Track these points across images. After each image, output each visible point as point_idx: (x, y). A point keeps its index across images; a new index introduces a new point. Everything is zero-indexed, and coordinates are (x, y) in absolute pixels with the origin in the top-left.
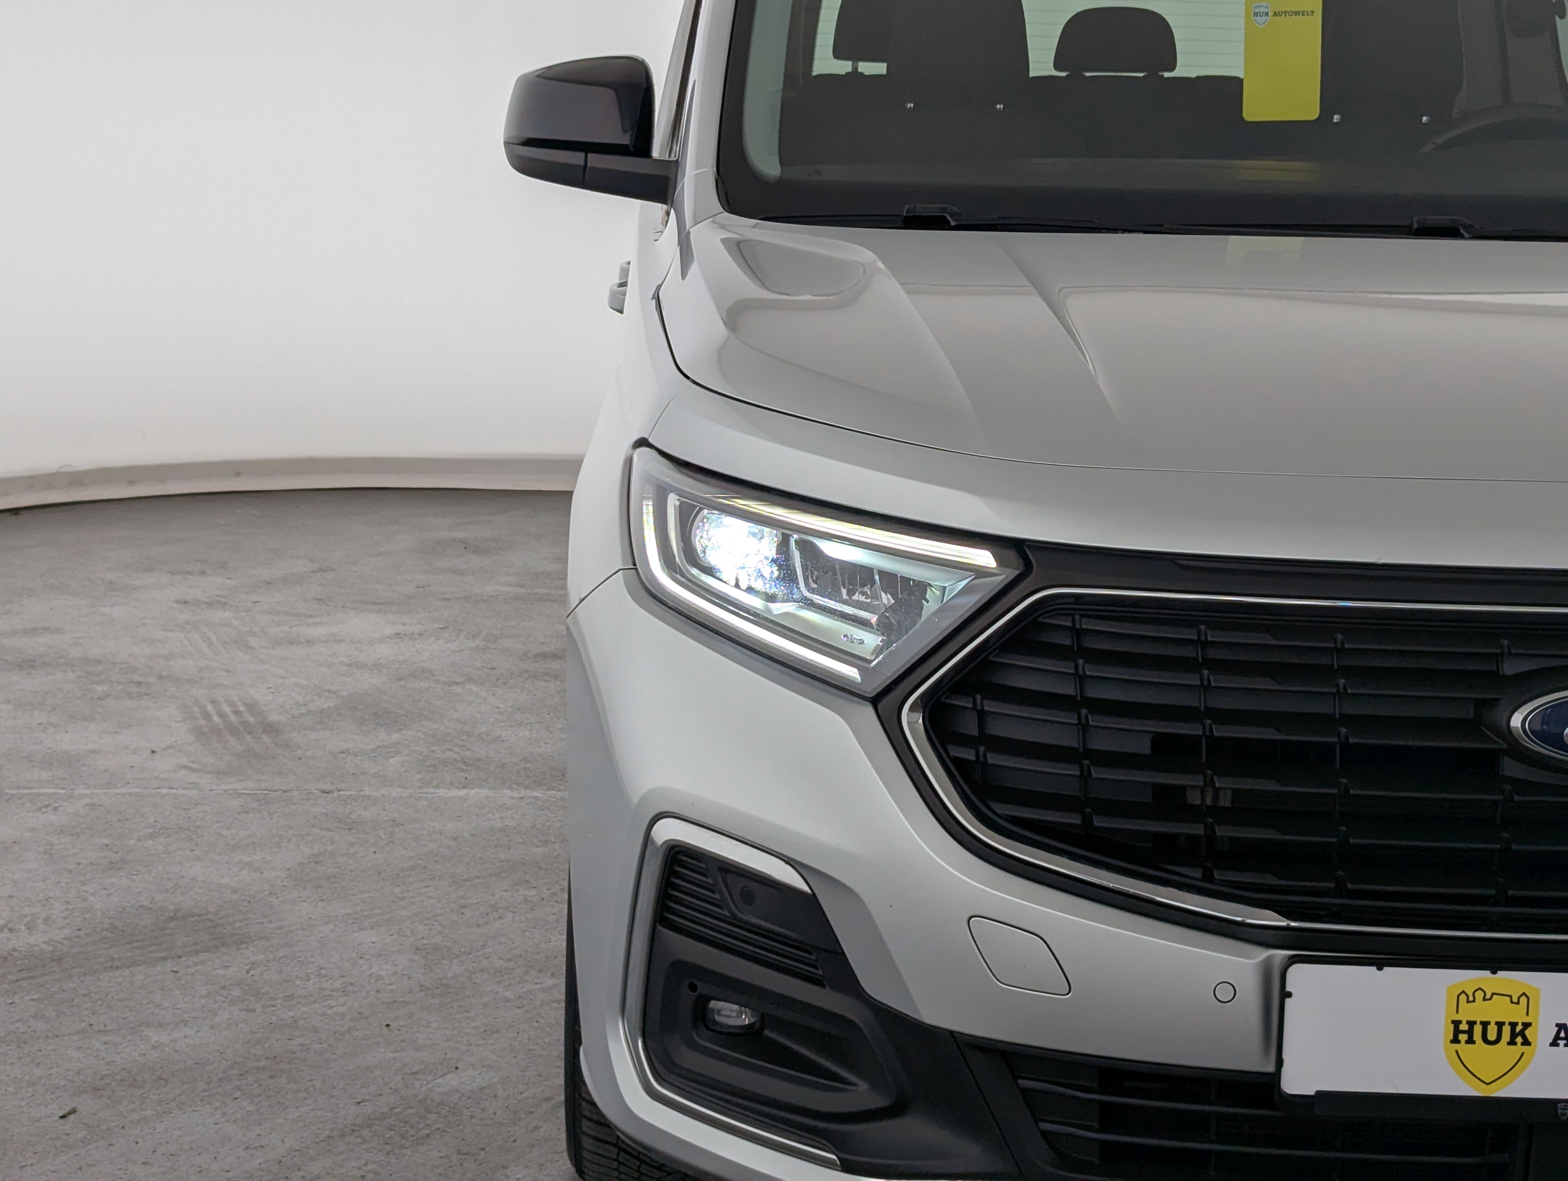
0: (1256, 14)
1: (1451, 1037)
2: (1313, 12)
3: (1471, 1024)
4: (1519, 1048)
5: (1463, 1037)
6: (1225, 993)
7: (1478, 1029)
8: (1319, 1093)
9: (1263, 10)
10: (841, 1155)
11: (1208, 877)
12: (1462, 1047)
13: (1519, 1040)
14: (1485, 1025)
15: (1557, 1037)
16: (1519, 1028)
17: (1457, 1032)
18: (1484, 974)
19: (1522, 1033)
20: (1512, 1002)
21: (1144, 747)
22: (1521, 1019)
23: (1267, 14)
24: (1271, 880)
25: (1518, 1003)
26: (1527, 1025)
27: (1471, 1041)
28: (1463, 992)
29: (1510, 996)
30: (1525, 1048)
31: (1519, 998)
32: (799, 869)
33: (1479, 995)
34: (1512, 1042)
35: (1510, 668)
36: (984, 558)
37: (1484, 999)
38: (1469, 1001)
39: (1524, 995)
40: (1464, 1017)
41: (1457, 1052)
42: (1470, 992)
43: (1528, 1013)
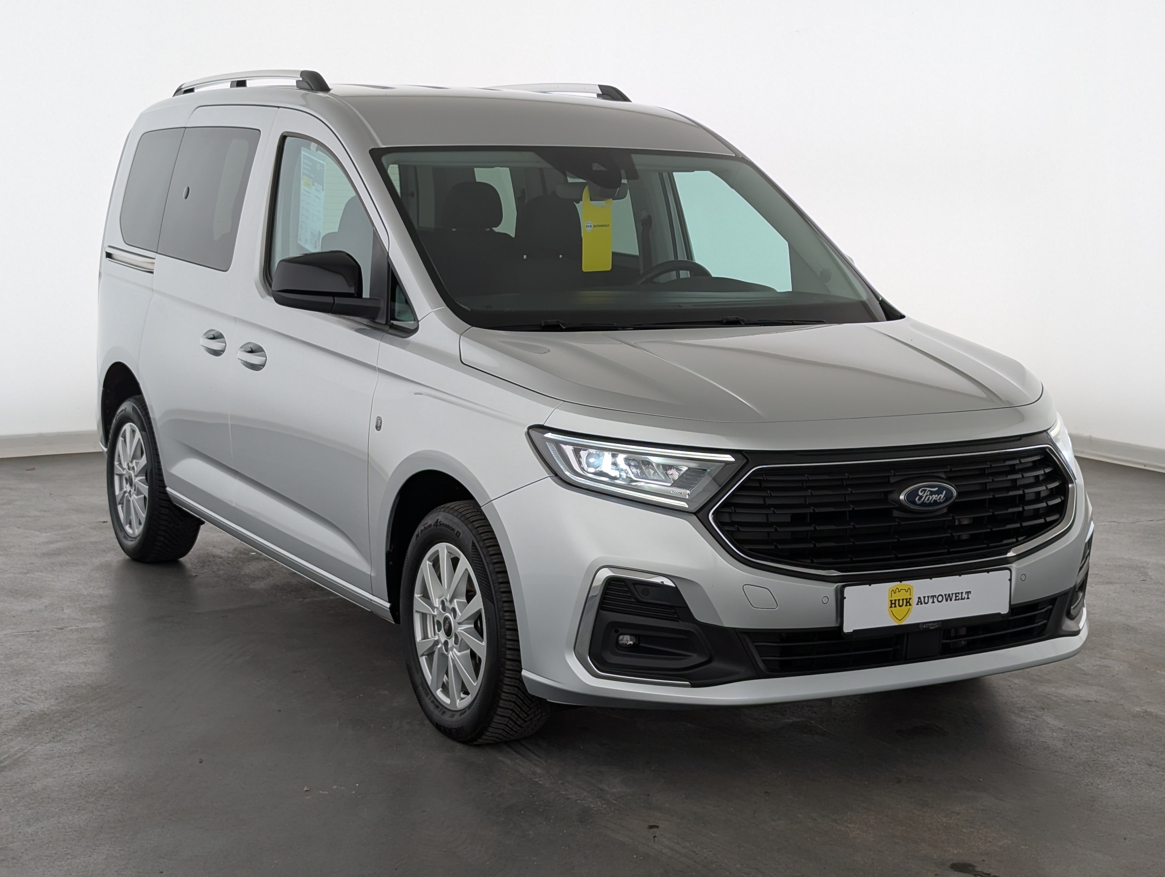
0: (587, 226)
1: (890, 606)
2: (608, 225)
3: (895, 600)
4: (908, 607)
5: (893, 605)
6: (826, 600)
7: (897, 602)
8: (854, 631)
9: (589, 224)
10: (691, 682)
11: (812, 562)
12: (893, 609)
13: (908, 604)
15: (918, 602)
16: (908, 600)
17: (892, 604)
19: (909, 602)
20: (906, 592)
21: (788, 519)
22: (908, 597)
23: (591, 226)
25: (907, 592)
26: (910, 599)
27: (895, 606)
28: (893, 590)
29: (905, 590)
30: (910, 607)
31: (908, 590)
32: (670, 578)
33: (897, 590)
34: (906, 605)
35: (892, 480)
36: (729, 458)
37: (899, 592)
38: (894, 593)
39: (909, 588)
40: (893, 599)
41: (892, 611)
42: (895, 590)
43: (910, 595)
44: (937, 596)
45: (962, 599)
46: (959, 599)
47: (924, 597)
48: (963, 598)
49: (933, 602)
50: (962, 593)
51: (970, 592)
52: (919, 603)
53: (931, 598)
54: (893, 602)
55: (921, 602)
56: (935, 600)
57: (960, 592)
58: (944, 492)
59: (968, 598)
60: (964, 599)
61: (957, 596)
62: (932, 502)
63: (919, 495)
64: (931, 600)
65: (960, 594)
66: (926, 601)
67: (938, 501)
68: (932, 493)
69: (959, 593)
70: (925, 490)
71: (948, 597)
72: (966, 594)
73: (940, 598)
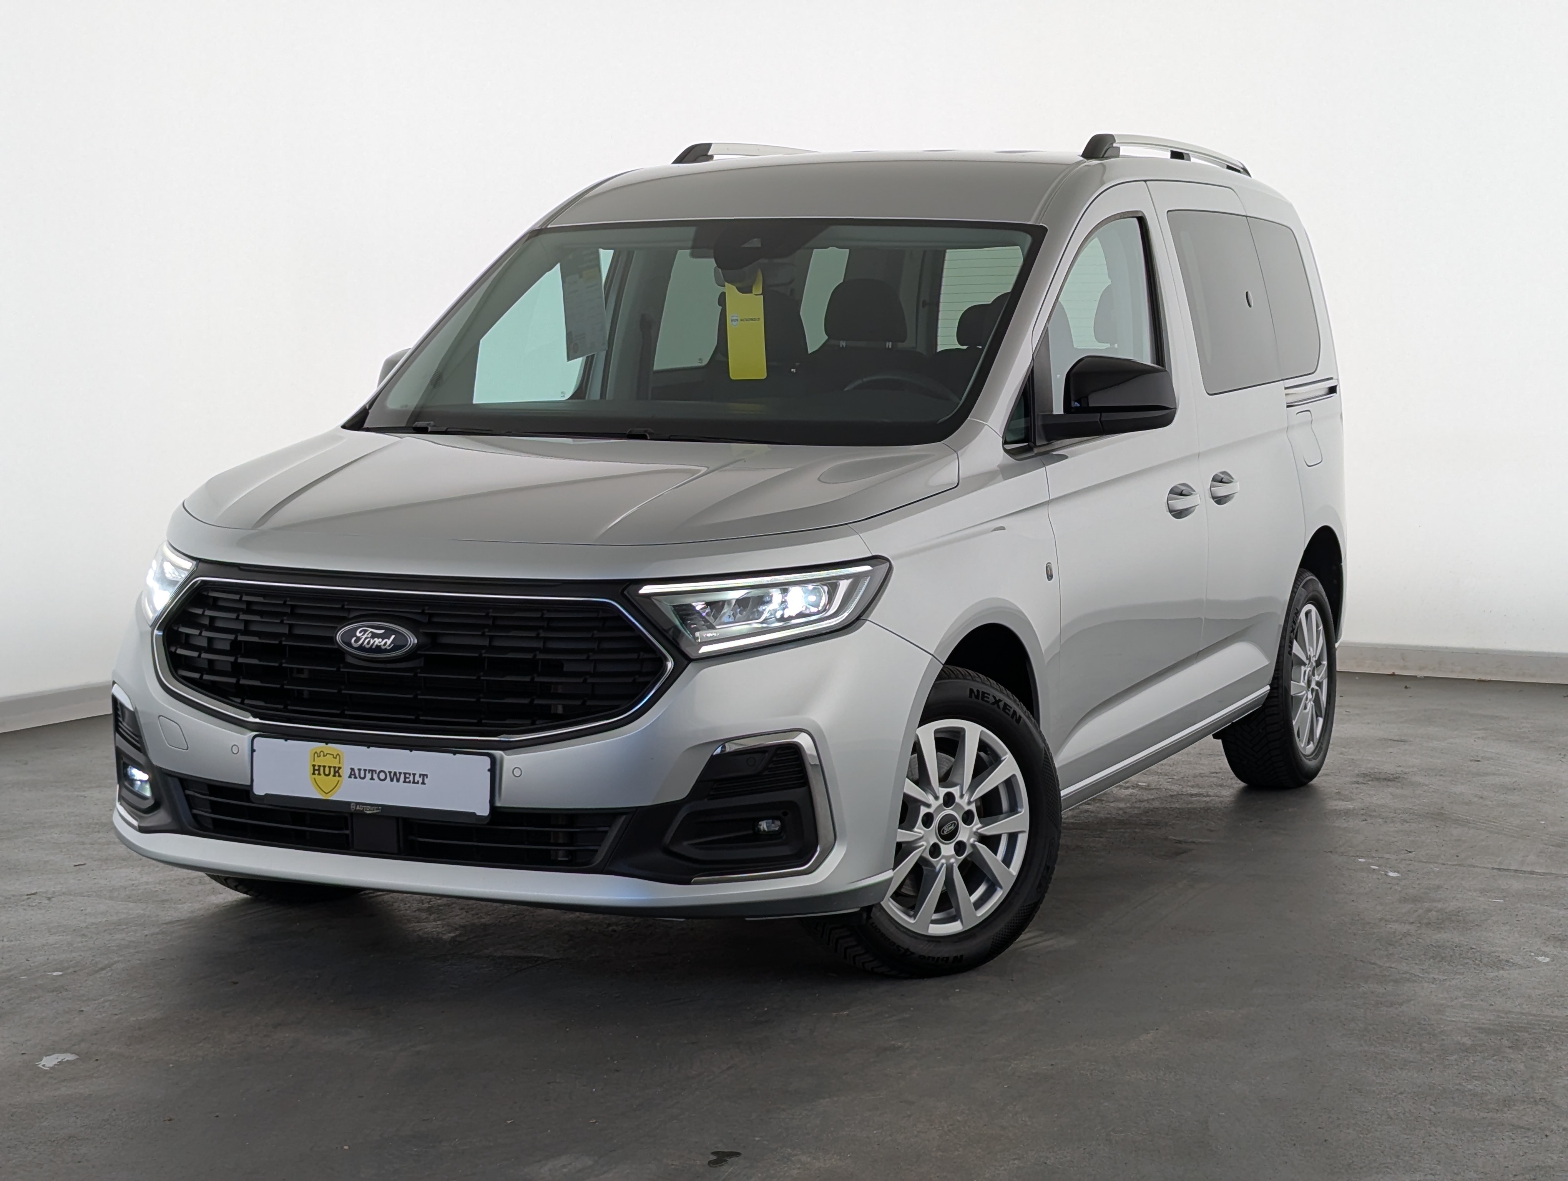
1: (312, 772)
2: (759, 319)
3: (319, 766)
4: (337, 778)
5: (317, 772)
6: (235, 750)
7: (322, 769)
8: (266, 795)
9: (736, 318)
11: (242, 703)
12: (316, 776)
13: (337, 774)
14: (324, 767)
15: (351, 774)
16: (337, 769)
17: (314, 770)
18: (323, 744)
19: (338, 772)
20: (334, 757)
21: (229, 646)
22: (337, 765)
23: (737, 320)
24: (262, 704)
25: (336, 758)
26: (340, 768)
27: (319, 774)
28: (316, 752)
29: (333, 755)
30: (339, 778)
31: (336, 756)
32: (133, 702)
33: (322, 754)
34: (334, 776)
36: (190, 567)
37: (324, 756)
38: (318, 757)
39: (338, 754)
40: (317, 763)
41: (315, 779)
42: (318, 752)
43: (340, 763)
44: (377, 772)
45: (414, 782)
46: (409, 782)
47: (359, 770)
48: (416, 781)
49: (372, 779)
50: (414, 775)
51: (427, 775)
52: (353, 776)
53: (369, 773)
54: (317, 768)
55: (355, 774)
56: (375, 776)
57: (411, 772)
58: (393, 637)
59: (423, 783)
60: (418, 783)
61: (407, 778)
62: (374, 647)
63: (356, 636)
64: (369, 776)
65: (412, 776)
66: (362, 776)
67: (383, 647)
68: (374, 636)
69: (409, 774)
70: (365, 631)
71: (394, 777)
72: (420, 777)
73: (382, 776)
